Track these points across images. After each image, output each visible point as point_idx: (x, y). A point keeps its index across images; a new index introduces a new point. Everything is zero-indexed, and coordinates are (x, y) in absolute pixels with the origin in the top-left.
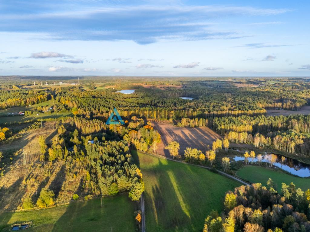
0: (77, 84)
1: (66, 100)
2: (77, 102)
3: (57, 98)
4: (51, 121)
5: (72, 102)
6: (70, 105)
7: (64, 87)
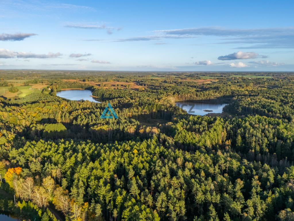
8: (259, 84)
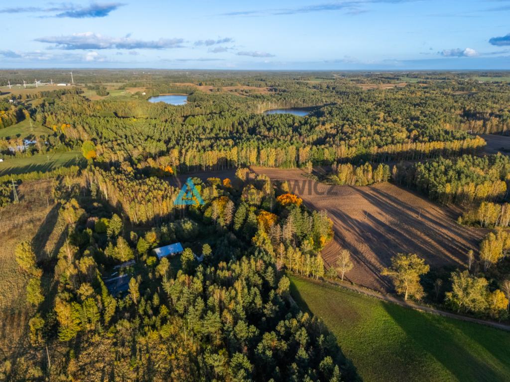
0: (69, 85)
1: (58, 121)
2: (87, 127)
3: (39, 116)
4: (38, 180)
5: (74, 127)
6: (72, 134)
7: (46, 90)
8: (463, 91)
